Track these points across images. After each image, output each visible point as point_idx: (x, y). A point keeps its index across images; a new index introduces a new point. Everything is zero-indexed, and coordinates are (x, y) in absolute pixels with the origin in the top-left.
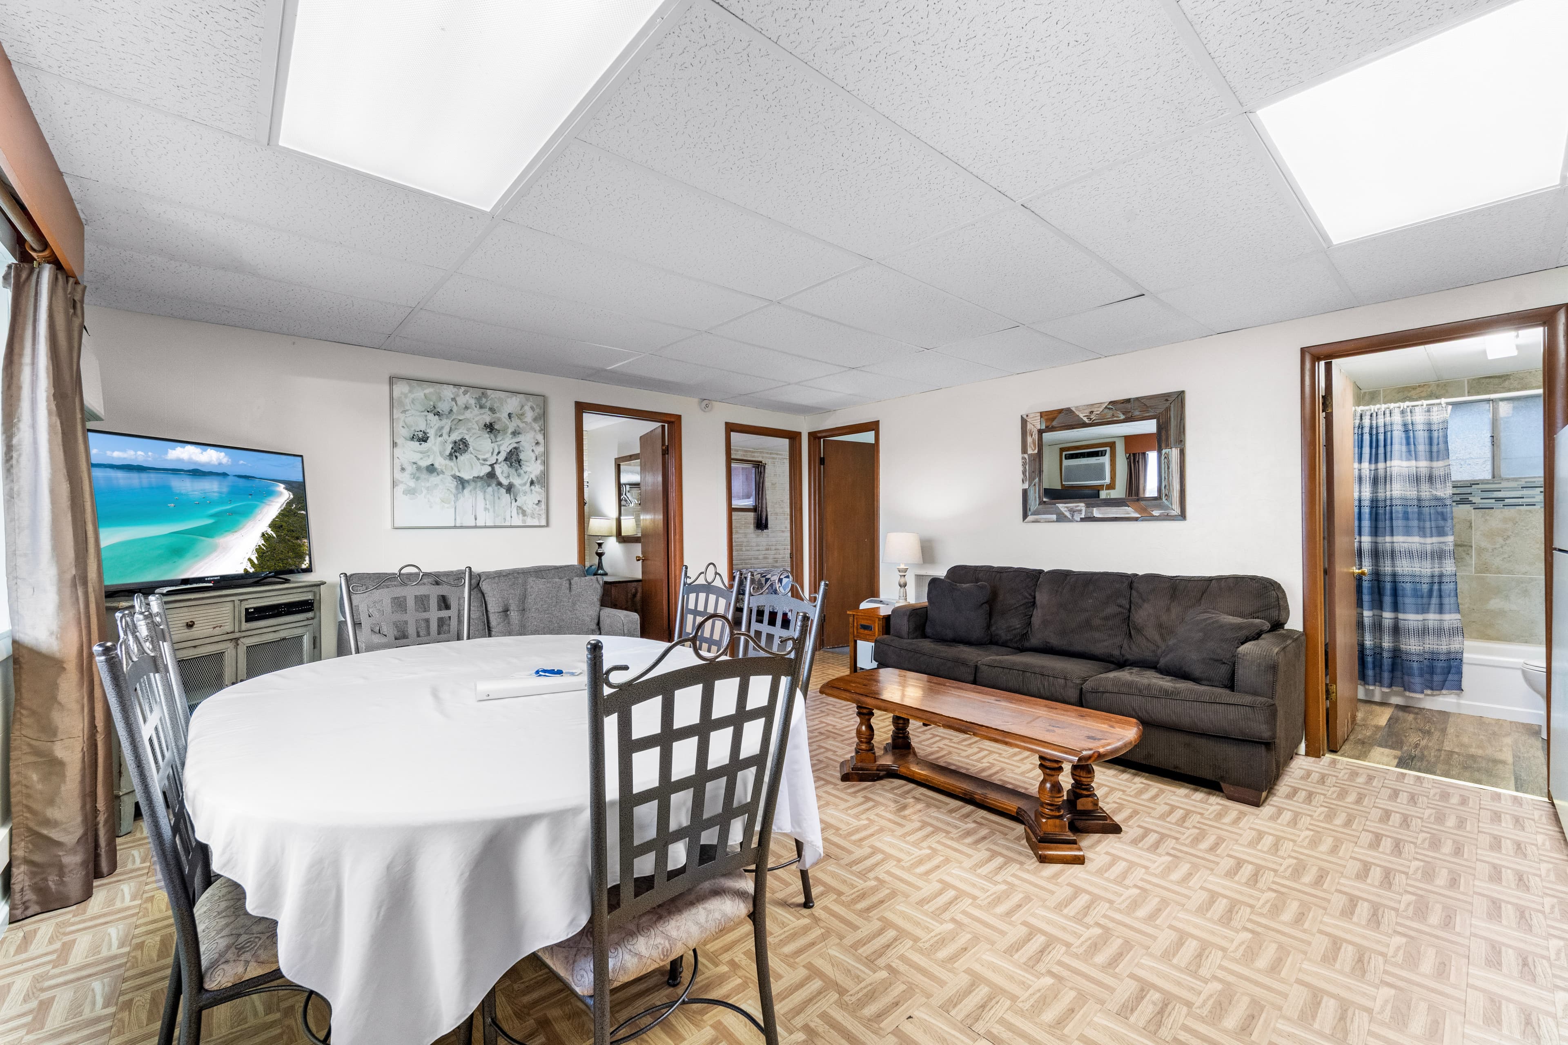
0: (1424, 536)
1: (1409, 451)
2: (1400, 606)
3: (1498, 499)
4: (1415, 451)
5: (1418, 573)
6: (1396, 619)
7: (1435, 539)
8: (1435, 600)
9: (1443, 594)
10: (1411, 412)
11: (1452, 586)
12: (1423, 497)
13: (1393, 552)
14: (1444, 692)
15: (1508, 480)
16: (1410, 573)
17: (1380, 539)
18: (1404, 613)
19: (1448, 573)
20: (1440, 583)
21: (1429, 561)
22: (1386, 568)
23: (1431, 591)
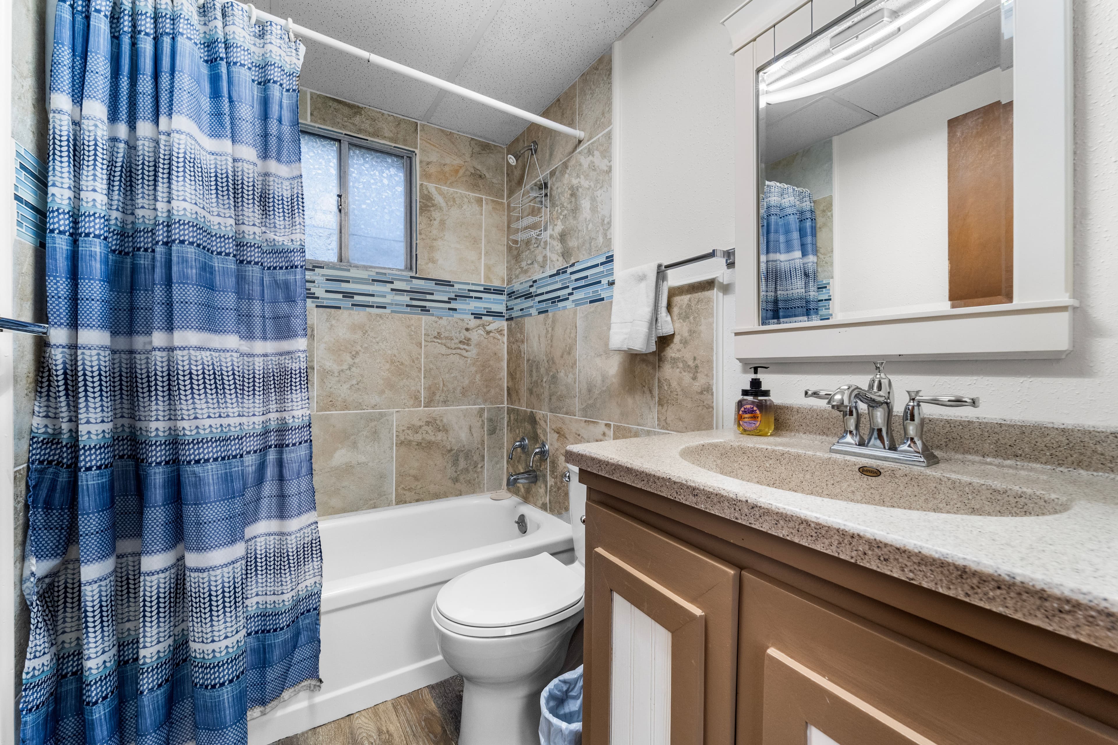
0: (249, 336)
1: (217, 114)
2: (190, 530)
3: (348, 295)
4: (232, 119)
5: (235, 431)
6: (179, 565)
7: (270, 346)
8: (269, 488)
9: (287, 474)
10: (224, 15)
11: (302, 451)
12: (249, 238)
13: (171, 375)
14: (286, 695)
15: (357, 267)
16: (217, 432)
17: (139, 342)
18: (199, 549)
19: (298, 422)
20: (281, 447)
21: (259, 399)
22: (153, 425)
23: (262, 467)
